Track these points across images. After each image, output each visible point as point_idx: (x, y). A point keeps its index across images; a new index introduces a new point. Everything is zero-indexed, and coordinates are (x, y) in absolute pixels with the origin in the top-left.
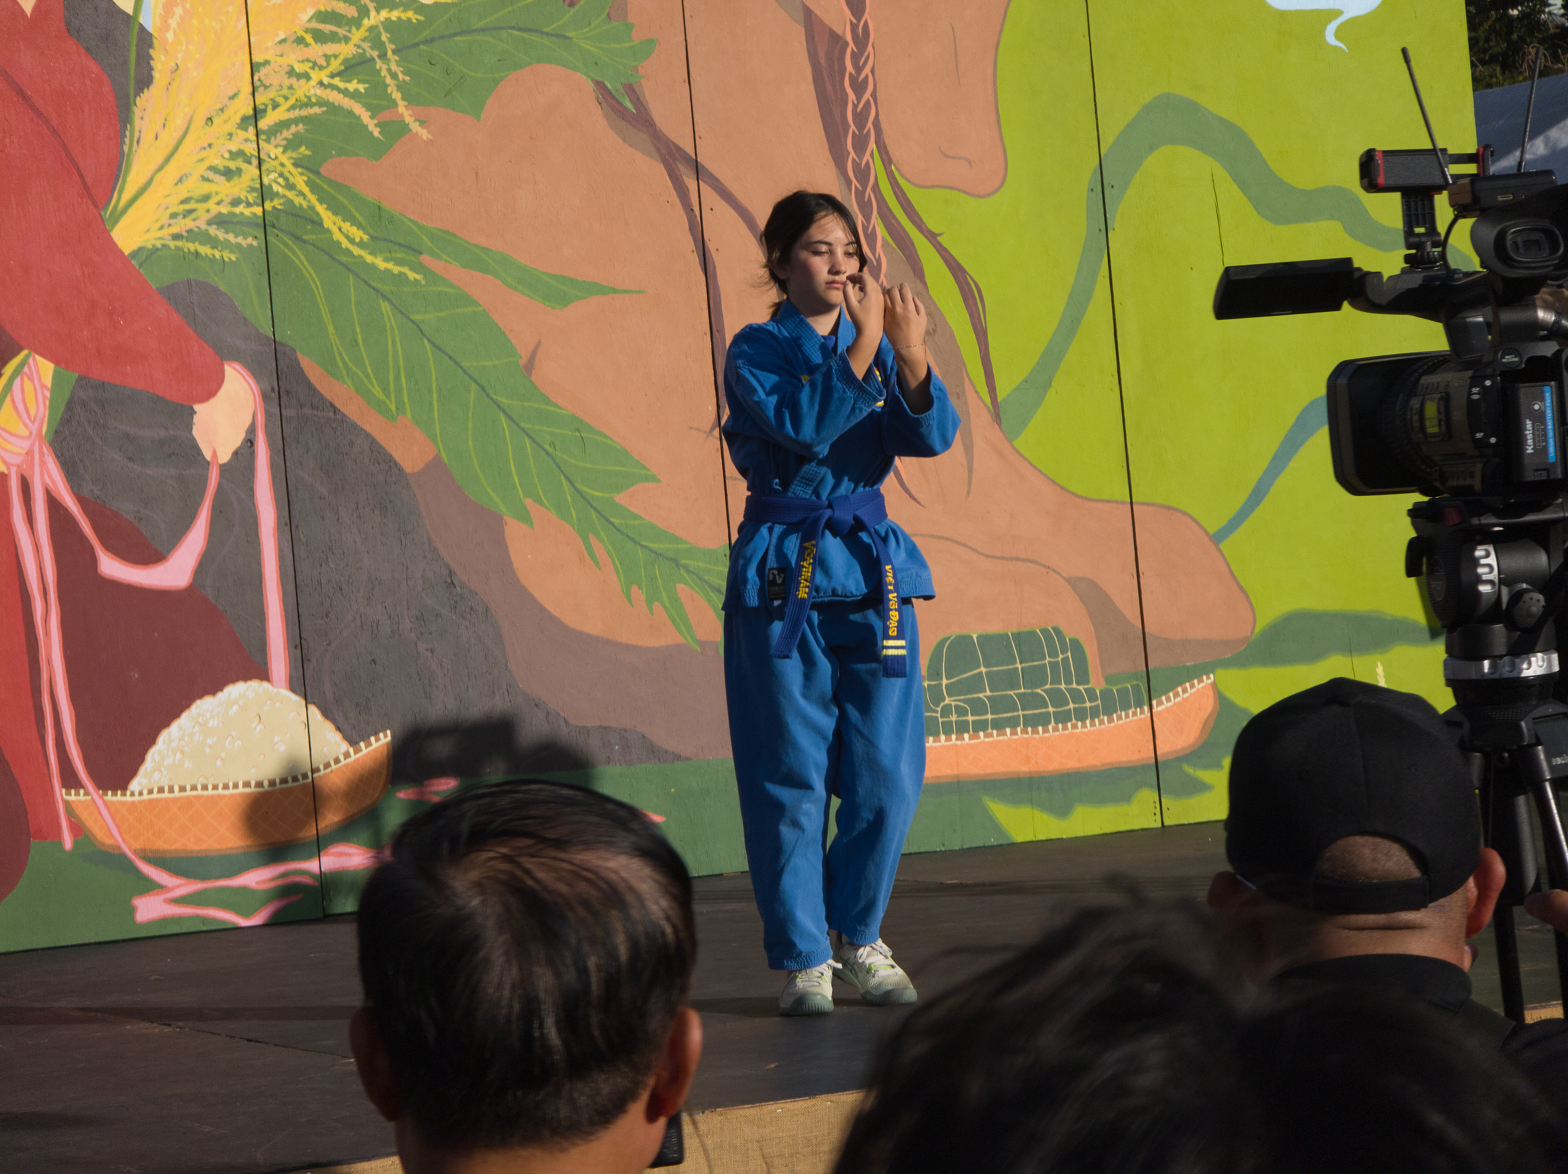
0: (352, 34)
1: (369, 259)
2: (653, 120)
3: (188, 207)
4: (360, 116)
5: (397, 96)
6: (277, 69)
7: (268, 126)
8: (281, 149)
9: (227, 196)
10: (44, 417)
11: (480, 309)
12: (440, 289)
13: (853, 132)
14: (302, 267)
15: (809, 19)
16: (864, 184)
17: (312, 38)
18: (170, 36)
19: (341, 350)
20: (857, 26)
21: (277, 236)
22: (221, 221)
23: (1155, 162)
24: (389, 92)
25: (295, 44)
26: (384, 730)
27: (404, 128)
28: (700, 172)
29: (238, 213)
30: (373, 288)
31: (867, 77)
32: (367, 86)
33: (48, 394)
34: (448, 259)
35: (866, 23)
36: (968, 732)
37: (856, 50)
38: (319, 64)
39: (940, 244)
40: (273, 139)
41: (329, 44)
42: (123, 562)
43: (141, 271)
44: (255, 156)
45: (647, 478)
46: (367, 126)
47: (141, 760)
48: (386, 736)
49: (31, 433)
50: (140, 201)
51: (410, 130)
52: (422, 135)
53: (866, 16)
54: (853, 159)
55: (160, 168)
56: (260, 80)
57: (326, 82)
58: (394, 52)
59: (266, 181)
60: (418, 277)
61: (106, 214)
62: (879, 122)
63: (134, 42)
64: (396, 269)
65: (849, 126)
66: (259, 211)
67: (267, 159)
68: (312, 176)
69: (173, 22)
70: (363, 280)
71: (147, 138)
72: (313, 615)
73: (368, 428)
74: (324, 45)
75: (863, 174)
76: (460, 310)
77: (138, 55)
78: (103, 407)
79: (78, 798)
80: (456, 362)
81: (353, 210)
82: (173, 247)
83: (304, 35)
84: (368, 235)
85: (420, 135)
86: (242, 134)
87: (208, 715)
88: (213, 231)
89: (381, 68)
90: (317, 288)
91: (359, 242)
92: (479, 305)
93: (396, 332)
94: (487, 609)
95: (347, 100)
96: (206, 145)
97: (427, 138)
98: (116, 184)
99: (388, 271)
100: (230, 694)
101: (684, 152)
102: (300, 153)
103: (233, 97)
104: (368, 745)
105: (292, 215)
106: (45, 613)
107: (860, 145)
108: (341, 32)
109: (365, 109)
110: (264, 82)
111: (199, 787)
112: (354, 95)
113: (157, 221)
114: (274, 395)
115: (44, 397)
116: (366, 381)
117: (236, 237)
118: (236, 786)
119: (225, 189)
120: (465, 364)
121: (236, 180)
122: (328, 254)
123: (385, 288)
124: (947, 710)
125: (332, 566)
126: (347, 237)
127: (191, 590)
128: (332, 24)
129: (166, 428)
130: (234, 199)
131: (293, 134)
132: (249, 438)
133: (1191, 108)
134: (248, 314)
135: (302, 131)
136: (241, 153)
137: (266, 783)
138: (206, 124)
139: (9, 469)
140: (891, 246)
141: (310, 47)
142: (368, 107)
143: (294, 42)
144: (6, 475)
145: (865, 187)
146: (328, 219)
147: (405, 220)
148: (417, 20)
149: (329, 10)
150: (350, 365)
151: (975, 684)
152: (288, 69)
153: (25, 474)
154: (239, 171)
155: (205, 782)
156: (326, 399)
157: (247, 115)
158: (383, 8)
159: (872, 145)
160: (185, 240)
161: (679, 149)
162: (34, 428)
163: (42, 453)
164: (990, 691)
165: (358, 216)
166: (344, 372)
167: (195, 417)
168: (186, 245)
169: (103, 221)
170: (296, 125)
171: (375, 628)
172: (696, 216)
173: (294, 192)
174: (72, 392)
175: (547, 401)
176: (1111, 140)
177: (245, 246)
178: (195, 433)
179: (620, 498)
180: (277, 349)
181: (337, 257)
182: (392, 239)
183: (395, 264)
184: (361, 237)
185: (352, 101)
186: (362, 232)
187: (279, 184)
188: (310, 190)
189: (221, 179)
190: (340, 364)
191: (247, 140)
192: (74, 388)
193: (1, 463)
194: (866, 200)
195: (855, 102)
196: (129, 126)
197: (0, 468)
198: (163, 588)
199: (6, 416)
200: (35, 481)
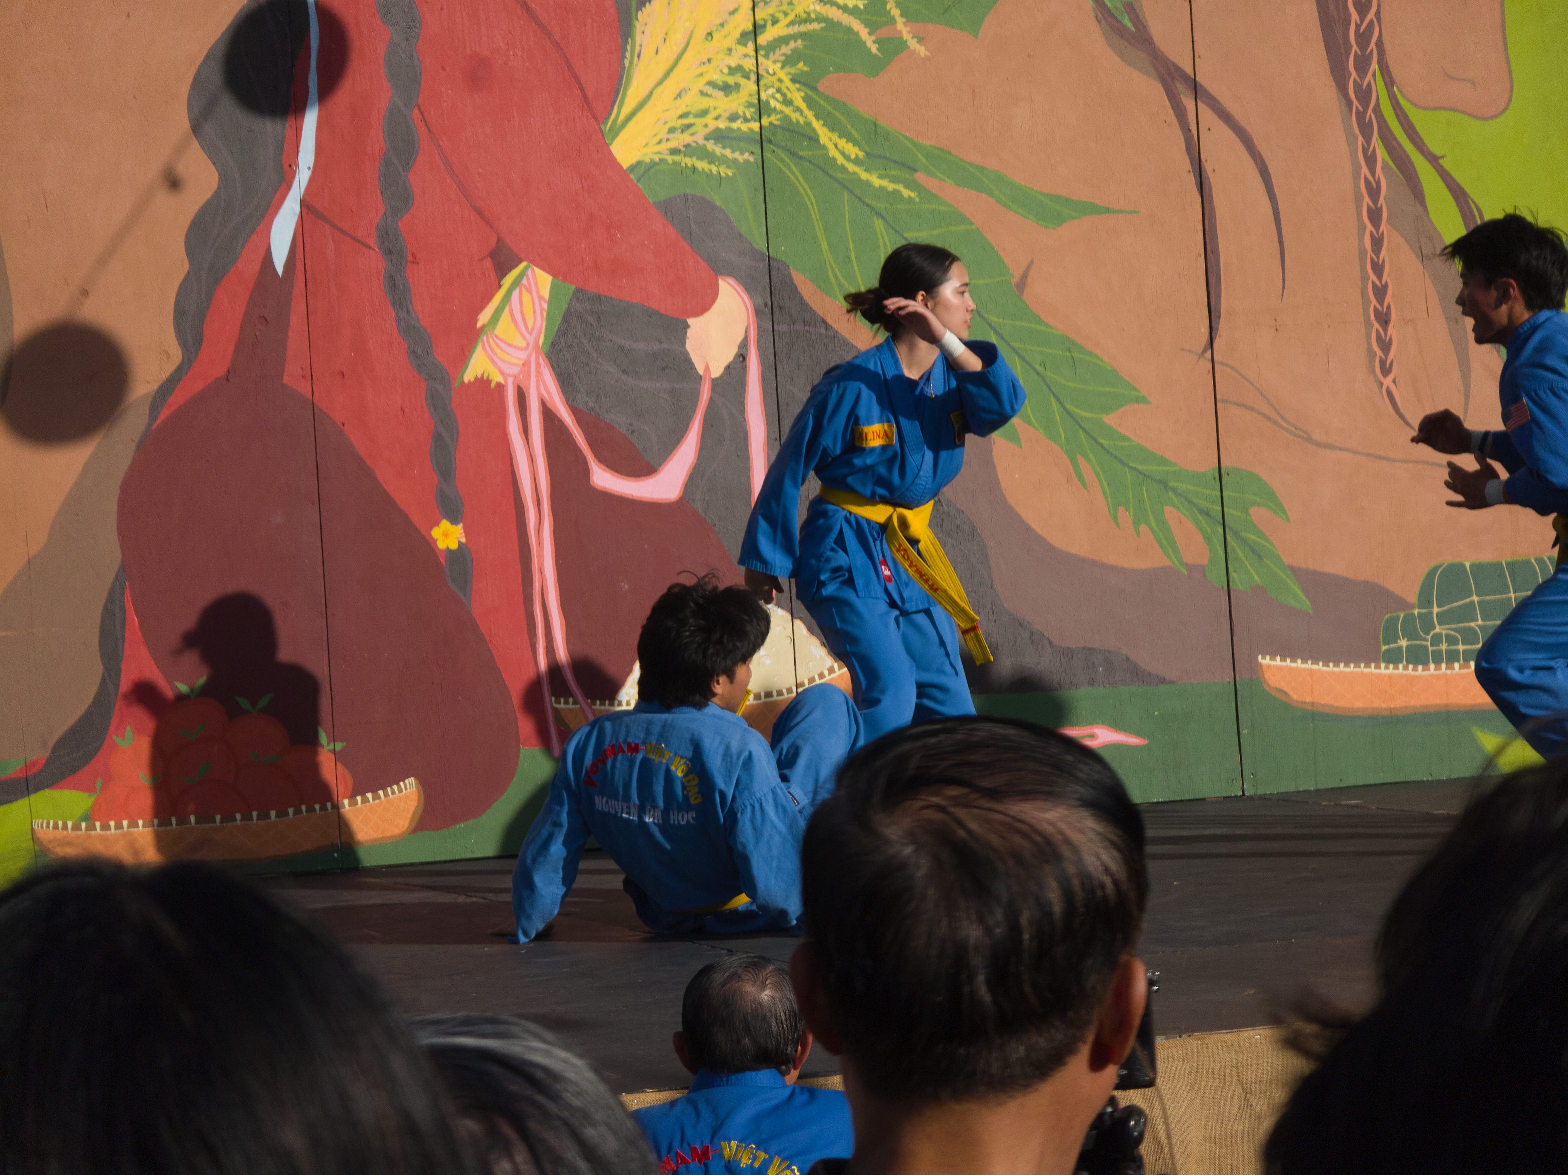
1: (864, 176)
2: (1152, 39)
3: (686, 121)
4: (858, 32)
5: (896, 12)
7: (767, 42)
8: (779, 65)
9: (725, 111)
10: (541, 329)
11: (974, 227)
12: (933, 207)
13: (1356, 53)
14: (796, 182)
16: (1365, 105)
19: (834, 266)
21: (774, 151)
22: (718, 136)
24: (888, 8)
27: (902, 45)
28: (1198, 93)
29: (736, 128)
30: (867, 205)
33: (545, 306)
34: (942, 177)
36: (1458, 661)
39: (1441, 167)
40: (772, 53)
42: (616, 474)
43: (639, 185)
44: (754, 72)
45: (1137, 400)
46: (865, 43)
49: (528, 344)
50: (639, 115)
51: (908, 47)
52: (919, 52)
54: (1355, 80)
55: (660, 83)
59: (763, 96)
60: (913, 194)
61: (605, 128)
62: (1382, 42)
64: (891, 187)
65: (1351, 47)
66: (755, 126)
67: (765, 75)
68: (810, 93)
70: (857, 197)
71: (647, 52)
73: (859, 345)
75: (1364, 95)
76: (953, 228)
78: (599, 319)
79: (568, 706)
81: (849, 127)
82: (670, 162)
84: (864, 152)
85: (917, 51)
86: (741, 50)
88: (710, 146)
90: (812, 204)
91: (854, 159)
92: (973, 224)
94: (974, 528)
95: (846, 16)
96: (705, 60)
97: (925, 55)
98: (617, 97)
99: (882, 188)
101: (1182, 70)
102: (799, 69)
103: (732, 13)
105: (789, 130)
106: (538, 522)
107: (1362, 66)
109: (863, 25)
112: (854, 12)
113: (655, 135)
114: (768, 311)
115: (542, 309)
117: (733, 152)
119: (723, 104)
121: (734, 95)
122: (824, 171)
123: (880, 206)
124: (1436, 640)
126: (843, 154)
127: (681, 503)
129: (661, 342)
130: (732, 114)
131: (792, 50)
132: (741, 353)
134: (743, 230)
135: (801, 47)
136: (739, 69)
138: (706, 38)
139: (506, 379)
140: (1391, 168)
142: (866, 23)
144: (503, 386)
145: (1366, 110)
146: (825, 135)
147: (901, 137)
150: (843, 281)
151: (1467, 613)
153: (522, 385)
154: (737, 86)
156: (818, 315)
157: (746, 30)
159: (1375, 66)
160: (682, 155)
161: (1178, 69)
162: (531, 340)
163: (538, 364)
164: (1482, 620)
165: (854, 132)
166: (837, 289)
167: (689, 331)
168: (683, 160)
169: (603, 135)
170: (795, 41)
172: (1193, 136)
173: (791, 108)
175: (1039, 321)
177: (741, 160)
178: (688, 346)
179: (1109, 419)
180: (771, 264)
181: (832, 173)
182: (888, 157)
183: (889, 182)
184: (856, 154)
185: (851, 17)
186: (858, 149)
187: (776, 99)
188: (808, 106)
189: (720, 94)
190: (833, 280)
191: (746, 56)
192: (571, 300)
193: (498, 373)
194: (1367, 121)
195: (1359, 22)
196: (630, 40)
197: (497, 378)
198: (653, 501)
199: (504, 327)
200: (531, 392)
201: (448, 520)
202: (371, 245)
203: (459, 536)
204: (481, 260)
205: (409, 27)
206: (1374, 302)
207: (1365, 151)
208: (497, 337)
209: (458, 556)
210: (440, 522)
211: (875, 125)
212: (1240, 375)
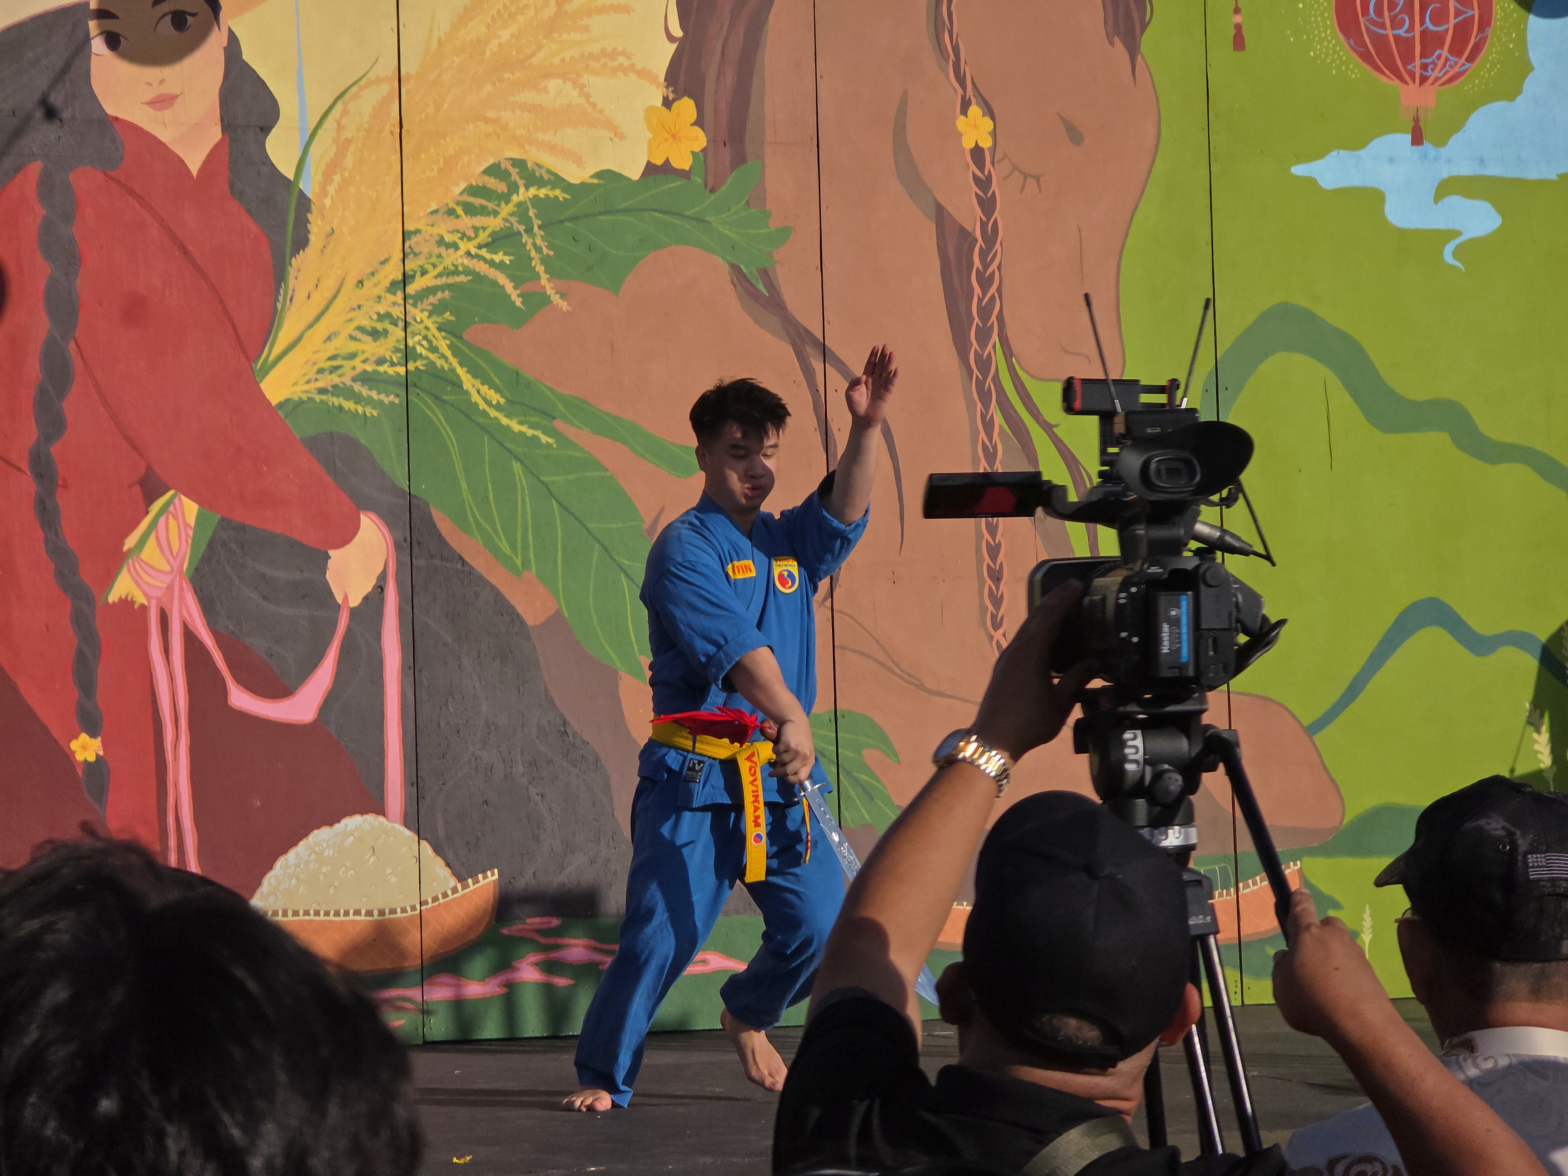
0: (501, 209)
1: (505, 421)
2: (784, 304)
3: (335, 363)
4: (503, 286)
5: (540, 269)
6: (428, 238)
7: (416, 291)
8: (426, 314)
9: (373, 355)
10: (186, 554)
11: (608, 474)
12: (571, 453)
13: (977, 324)
14: (439, 426)
15: (941, 216)
16: (985, 374)
17: (463, 210)
18: (328, 202)
19: (472, 504)
20: (987, 224)
21: (418, 395)
22: (365, 378)
23: (1271, 367)
24: (533, 265)
25: (446, 215)
26: (491, 868)
27: (547, 299)
28: (826, 355)
29: (382, 372)
30: (506, 449)
31: (993, 272)
32: (512, 258)
33: (191, 533)
34: (580, 425)
35: (996, 221)
37: (984, 247)
38: (468, 235)
39: (1055, 435)
40: (419, 304)
41: (479, 217)
42: (253, 695)
43: (287, 422)
44: (402, 319)
46: (510, 296)
47: (259, 884)
48: (493, 875)
49: (172, 568)
50: (290, 355)
51: (552, 302)
52: (562, 307)
53: (996, 214)
54: (976, 350)
55: (311, 326)
56: (410, 247)
57: (473, 253)
58: (540, 227)
59: (410, 343)
60: (550, 440)
61: (256, 366)
62: (1002, 316)
63: (293, 205)
65: (974, 319)
66: (402, 370)
67: (413, 322)
68: (455, 341)
69: (332, 189)
70: (497, 440)
71: (300, 296)
72: (430, 755)
73: (493, 581)
74: (473, 217)
75: (985, 364)
76: (588, 474)
77: (296, 218)
78: (243, 548)
80: (581, 522)
81: (492, 374)
82: (318, 400)
83: (456, 207)
84: (505, 399)
85: (560, 307)
86: (390, 298)
87: (325, 845)
88: (357, 387)
89: (526, 242)
90: (453, 446)
91: (496, 405)
92: (607, 470)
93: (526, 490)
94: (598, 759)
95: (492, 270)
96: (355, 306)
98: (269, 336)
99: (521, 433)
100: (346, 826)
101: (812, 335)
102: (445, 318)
103: (383, 263)
104: (476, 881)
105: (434, 376)
106: (175, 740)
107: (983, 337)
108: (490, 205)
109: (509, 280)
110: (414, 250)
111: (312, 912)
112: (500, 266)
113: (304, 375)
114: (406, 545)
115: (187, 536)
116: (495, 537)
117: (379, 394)
118: (347, 913)
119: (371, 348)
120: (591, 526)
121: (382, 340)
122: (466, 415)
123: (519, 450)
125: (451, 709)
126: (485, 399)
127: (314, 724)
128: (482, 198)
129: (302, 571)
130: (379, 358)
131: (439, 300)
132: (380, 584)
133: (1309, 317)
134: (386, 468)
136: (388, 316)
137: (376, 913)
138: (357, 286)
139: (149, 602)
140: (1008, 434)
141: (460, 219)
142: (512, 278)
143: (444, 213)
144: (146, 607)
145: (985, 378)
146: (468, 381)
148: (563, 198)
149: (481, 185)
150: (481, 520)
152: (438, 238)
153: (164, 607)
154: (385, 332)
155: (317, 908)
156: (456, 551)
157: (396, 279)
158: (532, 185)
159: (995, 338)
160: (330, 395)
161: (808, 332)
162: (176, 565)
163: (181, 588)
165: (497, 381)
166: (474, 527)
167: (329, 561)
168: (331, 399)
169: (254, 374)
170: (443, 292)
171: (489, 772)
172: (821, 396)
173: (437, 355)
174: (214, 533)
176: (1228, 344)
177: (386, 402)
178: (328, 576)
180: (412, 501)
181: (474, 418)
182: (528, 403)
183: (528, 428)
184: (498, 400)
185: (497, 271)
186: (499, 395)
187: (423, 346)
188: (452, 354)
189: (368, 339)
190: (471, 519)
191: (395, 303)
192: (216, 528)
193: (141, 594)
194: (986, 389)
195: (981, 296)
196: (283, 285)
197: (140, 599)
198: (289, 722)
199: (151, 553)
200: (173, 614)
201: (86, 734)
202: (24, 469)
203: (97, 749)
204: (130, 486)
205: (69, 264)
206: (987, 559)
207: (983, 417)
208: (142, 561)
209: (96, 768)
210: (79, 735)
211: (517, 374)
212: (858, 623)
